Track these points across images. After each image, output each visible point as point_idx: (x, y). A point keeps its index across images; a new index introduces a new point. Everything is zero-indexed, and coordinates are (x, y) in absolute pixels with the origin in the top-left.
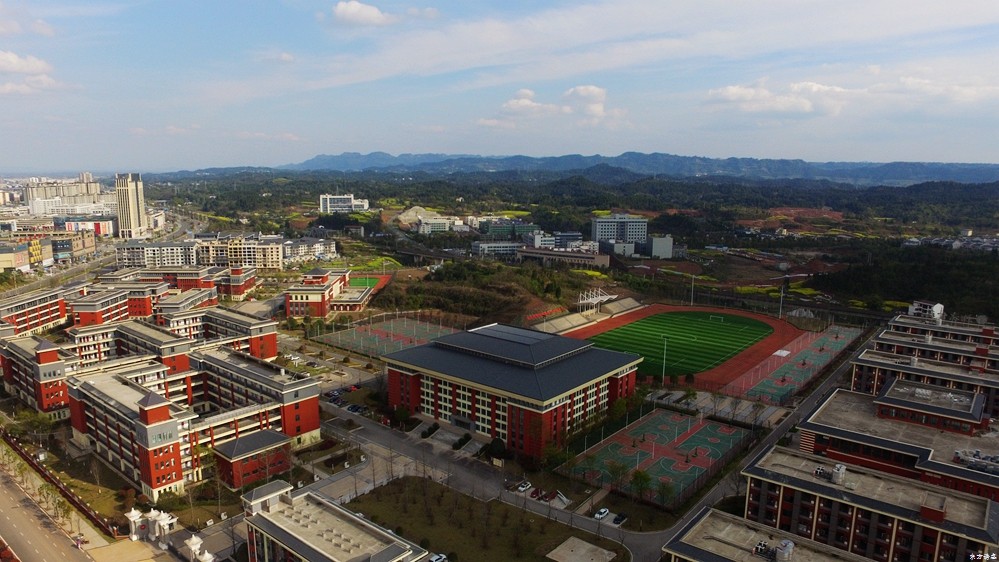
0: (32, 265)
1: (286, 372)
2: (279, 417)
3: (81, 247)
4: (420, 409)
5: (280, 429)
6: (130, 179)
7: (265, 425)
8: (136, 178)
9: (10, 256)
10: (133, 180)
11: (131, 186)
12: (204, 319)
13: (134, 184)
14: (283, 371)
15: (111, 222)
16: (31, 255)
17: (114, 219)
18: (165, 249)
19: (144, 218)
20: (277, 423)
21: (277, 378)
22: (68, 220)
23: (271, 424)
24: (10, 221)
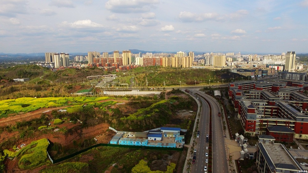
0: (255, 76)
1: (303, 112)
2: (294, 125)
3: (270, 72)
5: (293, 129)
6: (291, 53)
7: (287, 126)
8: (293, 53)
9: (250, 73)
10: (292, 54)
11: (291, 55)
12: (291, 94)
13: (292, 55)
14: (302, 112)
15: (282, 67)
16: (255, 73)
17: (284, 66)
18: (294, 75)
19: (294, 66)
20: (293, 127)
21: (298, 113)
22: (270, 65)
23: (290, 126)
24: (255, 65)
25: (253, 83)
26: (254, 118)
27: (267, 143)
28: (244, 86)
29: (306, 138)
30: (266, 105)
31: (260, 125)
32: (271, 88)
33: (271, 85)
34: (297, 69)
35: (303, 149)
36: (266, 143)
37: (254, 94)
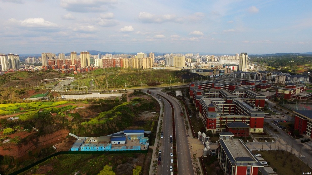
4: (305, 133)
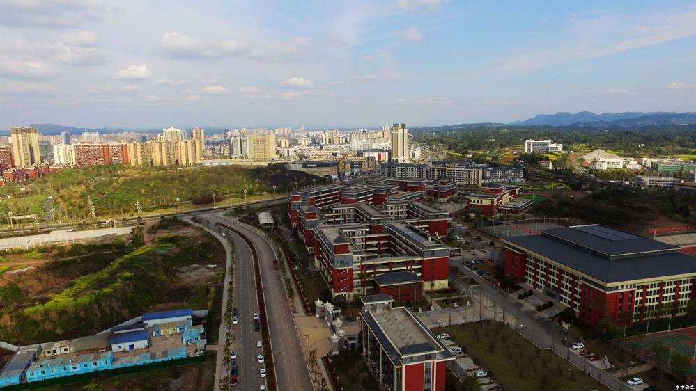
0: (339, 175)
1: (432, 239)
2: (420, 266)
3: (366, 166)
5: (420, 274)
6: (399, 127)
7: (409, 270)
8: (403, 126)
9: (328, 169)
11: (400, 131)
12: (408, 207)
13: (402, 130)
14: (430, 238)
15: (387, 153)
16: (339, 169)
17: (389, 152)
18: (408, 168)
19: (406, 151)
20: (419, 270)
21: (425, 242)
22: (365, 151)
23: (414, 269)
24: (337, 152)
25: (337, 189)
26: (348, 264)
27: (380, 311)
28: (319, 198)
29: (441, 287)
30: (368, 233)
31: (362, 276)
32: (371, 197)
33: (371, 192)
34: (411, 157)
35: (439, 308)
36: (377, 310)
37: (341, 214)
